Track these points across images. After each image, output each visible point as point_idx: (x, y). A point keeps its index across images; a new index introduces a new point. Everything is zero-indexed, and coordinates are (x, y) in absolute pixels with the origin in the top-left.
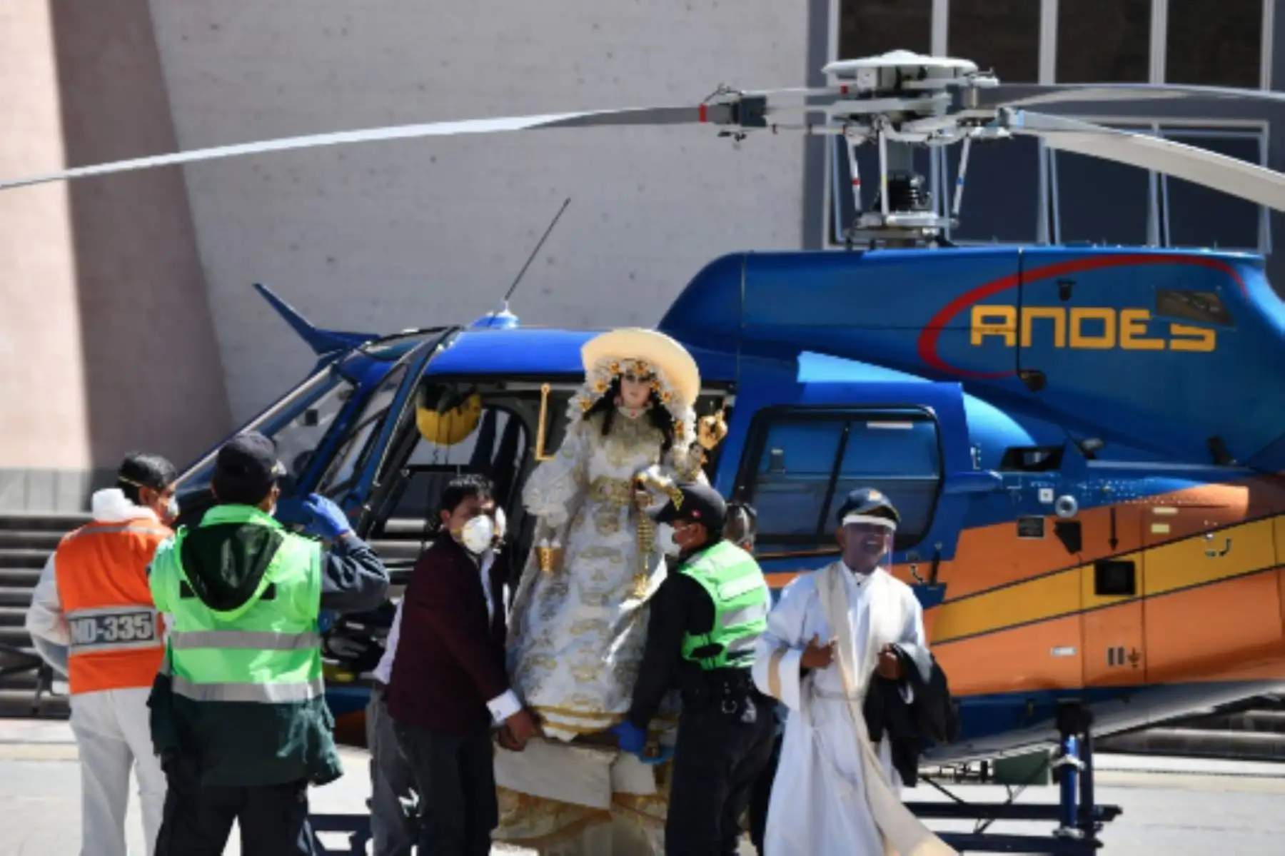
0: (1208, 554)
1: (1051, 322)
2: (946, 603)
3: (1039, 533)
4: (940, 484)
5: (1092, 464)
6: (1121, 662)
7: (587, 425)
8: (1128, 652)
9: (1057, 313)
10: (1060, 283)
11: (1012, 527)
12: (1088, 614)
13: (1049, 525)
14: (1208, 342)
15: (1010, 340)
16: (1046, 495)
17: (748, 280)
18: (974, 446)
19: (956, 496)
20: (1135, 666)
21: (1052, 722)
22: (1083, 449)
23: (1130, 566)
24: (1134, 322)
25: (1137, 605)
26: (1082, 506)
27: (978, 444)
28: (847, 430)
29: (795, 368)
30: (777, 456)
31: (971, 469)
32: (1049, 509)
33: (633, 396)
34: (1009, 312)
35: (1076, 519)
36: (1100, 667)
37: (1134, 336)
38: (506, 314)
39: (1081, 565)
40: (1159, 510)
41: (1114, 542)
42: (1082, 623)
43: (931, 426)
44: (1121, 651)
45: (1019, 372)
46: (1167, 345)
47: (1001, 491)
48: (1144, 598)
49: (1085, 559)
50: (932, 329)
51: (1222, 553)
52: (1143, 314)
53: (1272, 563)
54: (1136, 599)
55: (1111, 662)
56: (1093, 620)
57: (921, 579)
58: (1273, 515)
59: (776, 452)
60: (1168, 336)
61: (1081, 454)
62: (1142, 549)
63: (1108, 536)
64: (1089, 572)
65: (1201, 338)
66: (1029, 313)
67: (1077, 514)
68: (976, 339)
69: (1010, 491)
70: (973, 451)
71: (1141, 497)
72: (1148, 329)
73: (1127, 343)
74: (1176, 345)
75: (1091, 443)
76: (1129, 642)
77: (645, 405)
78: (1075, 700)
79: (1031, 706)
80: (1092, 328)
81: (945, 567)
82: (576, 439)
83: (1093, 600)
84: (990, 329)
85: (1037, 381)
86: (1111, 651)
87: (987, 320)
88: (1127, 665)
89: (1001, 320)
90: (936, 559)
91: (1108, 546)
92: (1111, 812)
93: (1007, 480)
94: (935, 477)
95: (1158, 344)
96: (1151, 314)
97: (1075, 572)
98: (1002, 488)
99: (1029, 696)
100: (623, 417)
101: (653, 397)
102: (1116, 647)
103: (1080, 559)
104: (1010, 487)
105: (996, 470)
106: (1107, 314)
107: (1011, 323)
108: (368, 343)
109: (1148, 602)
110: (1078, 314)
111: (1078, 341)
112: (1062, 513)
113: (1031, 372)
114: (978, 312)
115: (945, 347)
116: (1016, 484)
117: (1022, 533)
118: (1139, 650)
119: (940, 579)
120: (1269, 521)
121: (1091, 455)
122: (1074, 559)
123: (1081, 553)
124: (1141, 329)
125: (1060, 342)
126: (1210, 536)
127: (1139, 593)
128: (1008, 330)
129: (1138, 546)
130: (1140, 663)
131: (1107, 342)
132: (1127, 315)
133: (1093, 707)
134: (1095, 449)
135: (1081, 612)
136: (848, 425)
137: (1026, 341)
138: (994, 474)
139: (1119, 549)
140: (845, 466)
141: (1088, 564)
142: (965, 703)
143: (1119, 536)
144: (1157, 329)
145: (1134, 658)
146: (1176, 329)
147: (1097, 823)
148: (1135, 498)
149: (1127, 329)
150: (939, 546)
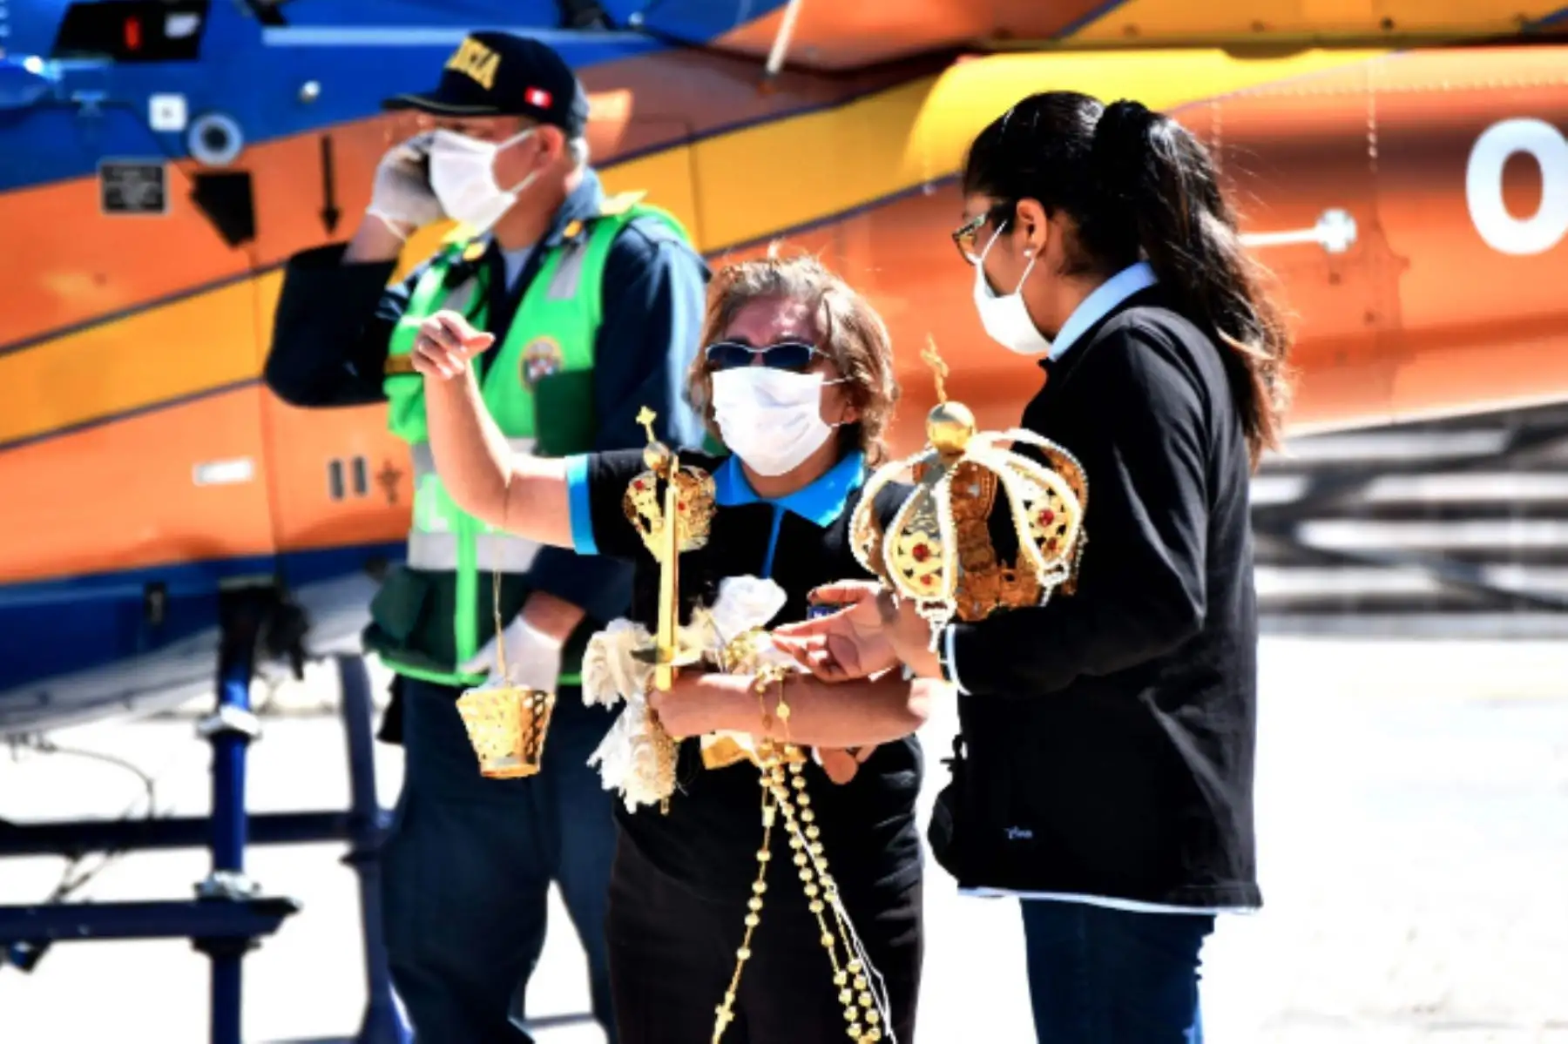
3: (156, 203)
5: (276, 37)
6: (360, 486)
8: (373, 468)
11: (92, 189)
13: (177, 182)
16: (168, 113)
20: (392, 497)
26: (250, 138)
32: (174, 145)
35: (241, 167)
36: (313, 507)
39: (257, 271)
41: (331, 214)
44: (359, 465)
47: (53, 106)
49: (266, 257)
55: (338, 491)
58: (692, 138)
61: (247, 12)
63: (318, 201)
67: (241, 155)
69: (80, 105)
76: (377, 444)
78: (263, 580)
79: (156, 599)
86: (336, 468)
88: (375, 494)
91: (319, 225)
93: (73, 80)
97: (242, 290)
98: (59, 96)
99: (155, 579)
102: (346, 460)
103: (253, 258)
104: (79, 98)
105: (42, 57)
112: (209, 157)
116: (94, 90)
117: (114, 202)
118: (398, 463)
120: (680, 156)
121: (269, 15)
122: (239, 258)
123: (254, 245)
133: (304, 596)
138: (34, 65)
139: (345, 232)
141: (267, 270)
143: (340, 202)
145: (387, 478)
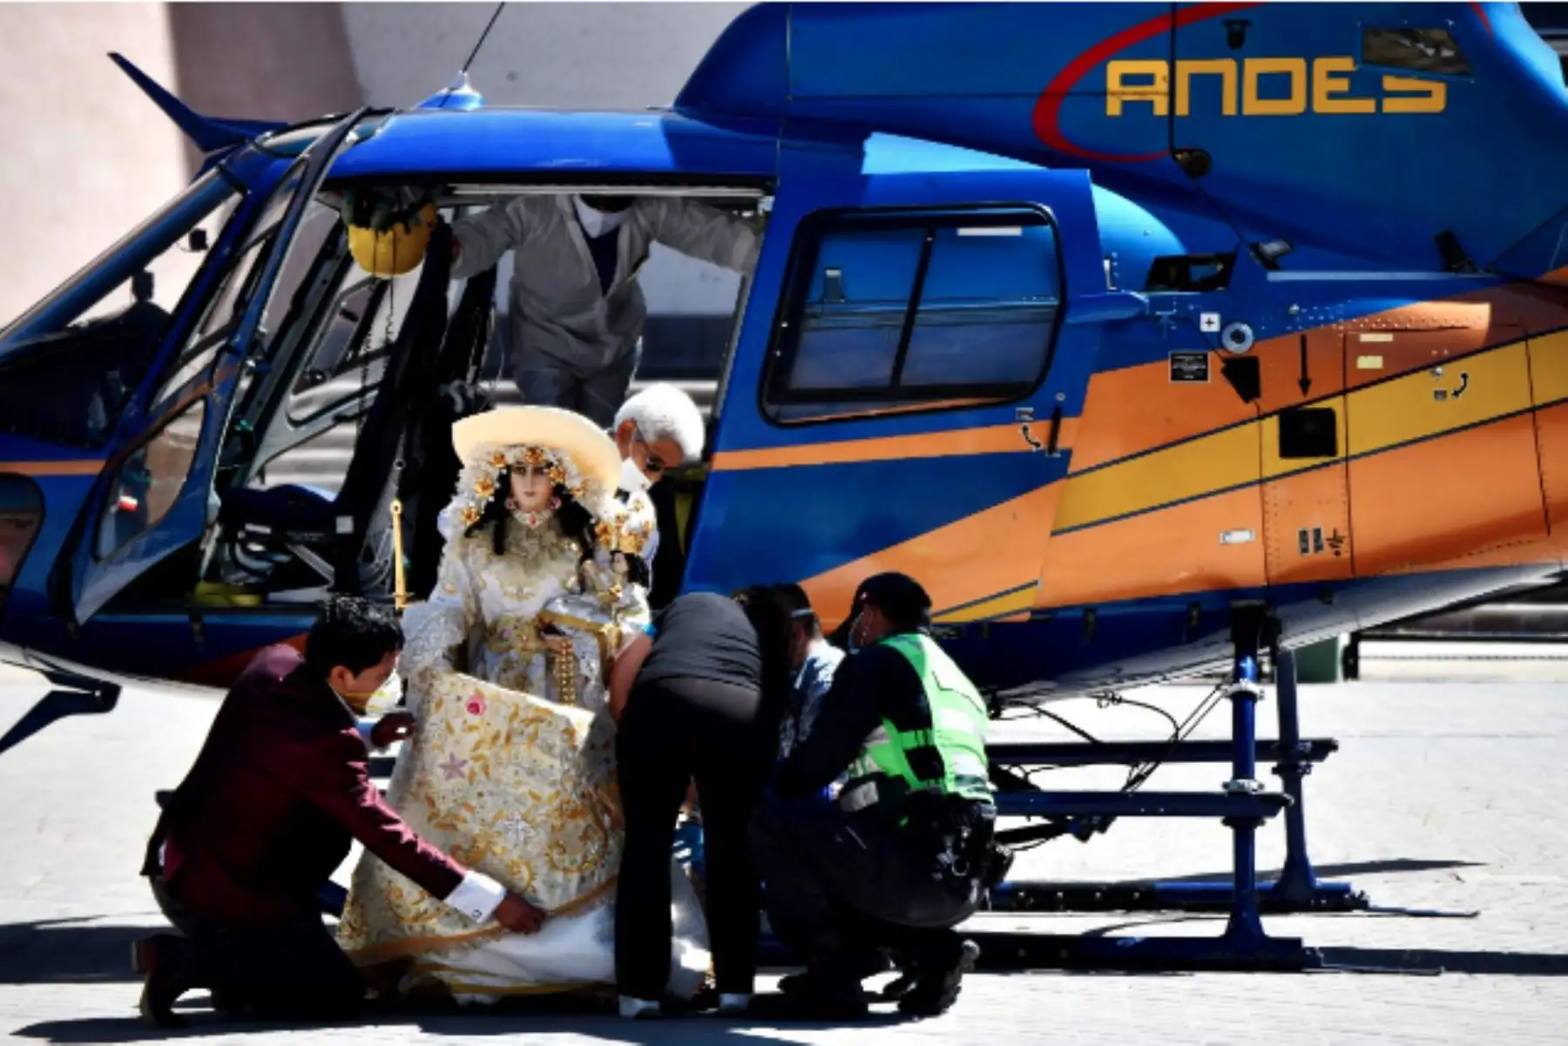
0: (1437, 394)
1: (1218, 79)
2: (1069, 477)
3: (1202, 375)
4: (1061, 311)
5: (1274, 276)
6: (1318, 548)
7: (472, 543)
8: (1327, 534)
9: (1226, 67)
10: (1228, 24)
11: (1165, 367)
12: (1271, 484)
13: (1215, 363)
14: (1436, 101)
15: (1161, 108)
16: (1210, 322)
17: (795, 33)
18: (1107, 258)
19: (1083, 325)
20: (1337, 553)
21: (1227, 633)
22: (1260, 255)
23: (1329, 415)
24: (1333, 75)
25: (1340, 467)
26: (1258, 336)
27: (1115, 255)
28: (929, 239)
29: (860, 155)
30: (834, 279)
31: (1105, 289)
32: (1214, 341)
33: (529, 495)
34: (1159, 68)
35: (1253, 354)
36: (1289, 558)
37: (1332, 96)
38: (465, 90)
39: (1261, 417)
40: (1366, 338)
41: (1305, 384)
42: (1263, 495)
43: (1047, 229)
44: (1317, 532)
45: (1174, 151)
46: (1379, 106)
47: (1144, 319)
48: (1347, 459)
49: (1265, 409)
50: (1052, 97)
51: (1456, 394)
52: (1346, 64)
53: (1527, 405)
54: (1336, 462)
55: (1305, 550)
56: (1277, 491)
57: (1037, 445)
58: (1526, 337)
59: (831, 273)
60: (1380, 94)
61: (1258, 262)
62: (1344, 392)
63: (1299, 375)
64: (1272, 426)
65: (1427, 94)
66: (1185, 68)
67: (1253, 347)
68: (1114, 108)
69: (1160, 317)
70: (1107, 264)
71: (1341, 320)
72: (1351, 85)
73: (1322, 105)
74: (1391, 106)
75: (1272, 247)
76: (1328, 521)
77: (549, 503)
78: (1256, 602)
79: (1195, 613)
80: (1274, 86)
81: (1069, 426)
82: (459, 564)
83: (1277, 464)
84: (1134, 93)
85: (1199, 164)
86: (1303, 534)
87: (1127, 80)
88: (1327, 551)
89: (1148, 79)
90: (1056, 416)
91: (1298, 389)
92: (1324, 748)
93: (1156, 303)
94: (1054, 302)
95: (1366, 106)
96: (1355, 63)
97: (1252, 428)
98: (1148, 313)
99: (1192, 600)
100: (520, 527)
101: (559, 491)
102: (1310, 529)
103: (1259, 408)
104: (1158, 313)
105: (1140, 291)
106: (1296, 66)
107: (1161, 85)
108: (268, 134)
109: (1353, 464)
110: (1256, 66)
111: (1255, 106)
112: (1234, 347)
113: (1190, 152)
114: (1116, 69)
115: (1070, 120)
116: (1170, 309)
117: (1177, 375)
118: (1342, 532)
119: (1063, 442)
120: (1519, 348)
121: (1273, 263)
122: (1249, 409)
123: (1259, 401)
124: (1343, 85)
125: (1229, 108)
126: (1439, 370)
127: (1341, 453)
128: (1157, 93)
129: (1341, 388)
130: (1344, 548)
131: (1294, 106)
132: (1323, 65)
133: (1281, 612)
134: (1277, 256)
135: (1262, 482)
136: (932, 234)
137: (1182, 108)
138: (1138, 295)
139: (1313, 392)
140: (929, 290)
141: (1269, 415)
142: (1100, 612)
143: (1311, 375)
144: (1365, 84)
145: (1335, 541)
146: (1390, 83)
147: (1303, 763)
148: (1336, 321)
149: (1322, 85)
150: (1061, 397)
